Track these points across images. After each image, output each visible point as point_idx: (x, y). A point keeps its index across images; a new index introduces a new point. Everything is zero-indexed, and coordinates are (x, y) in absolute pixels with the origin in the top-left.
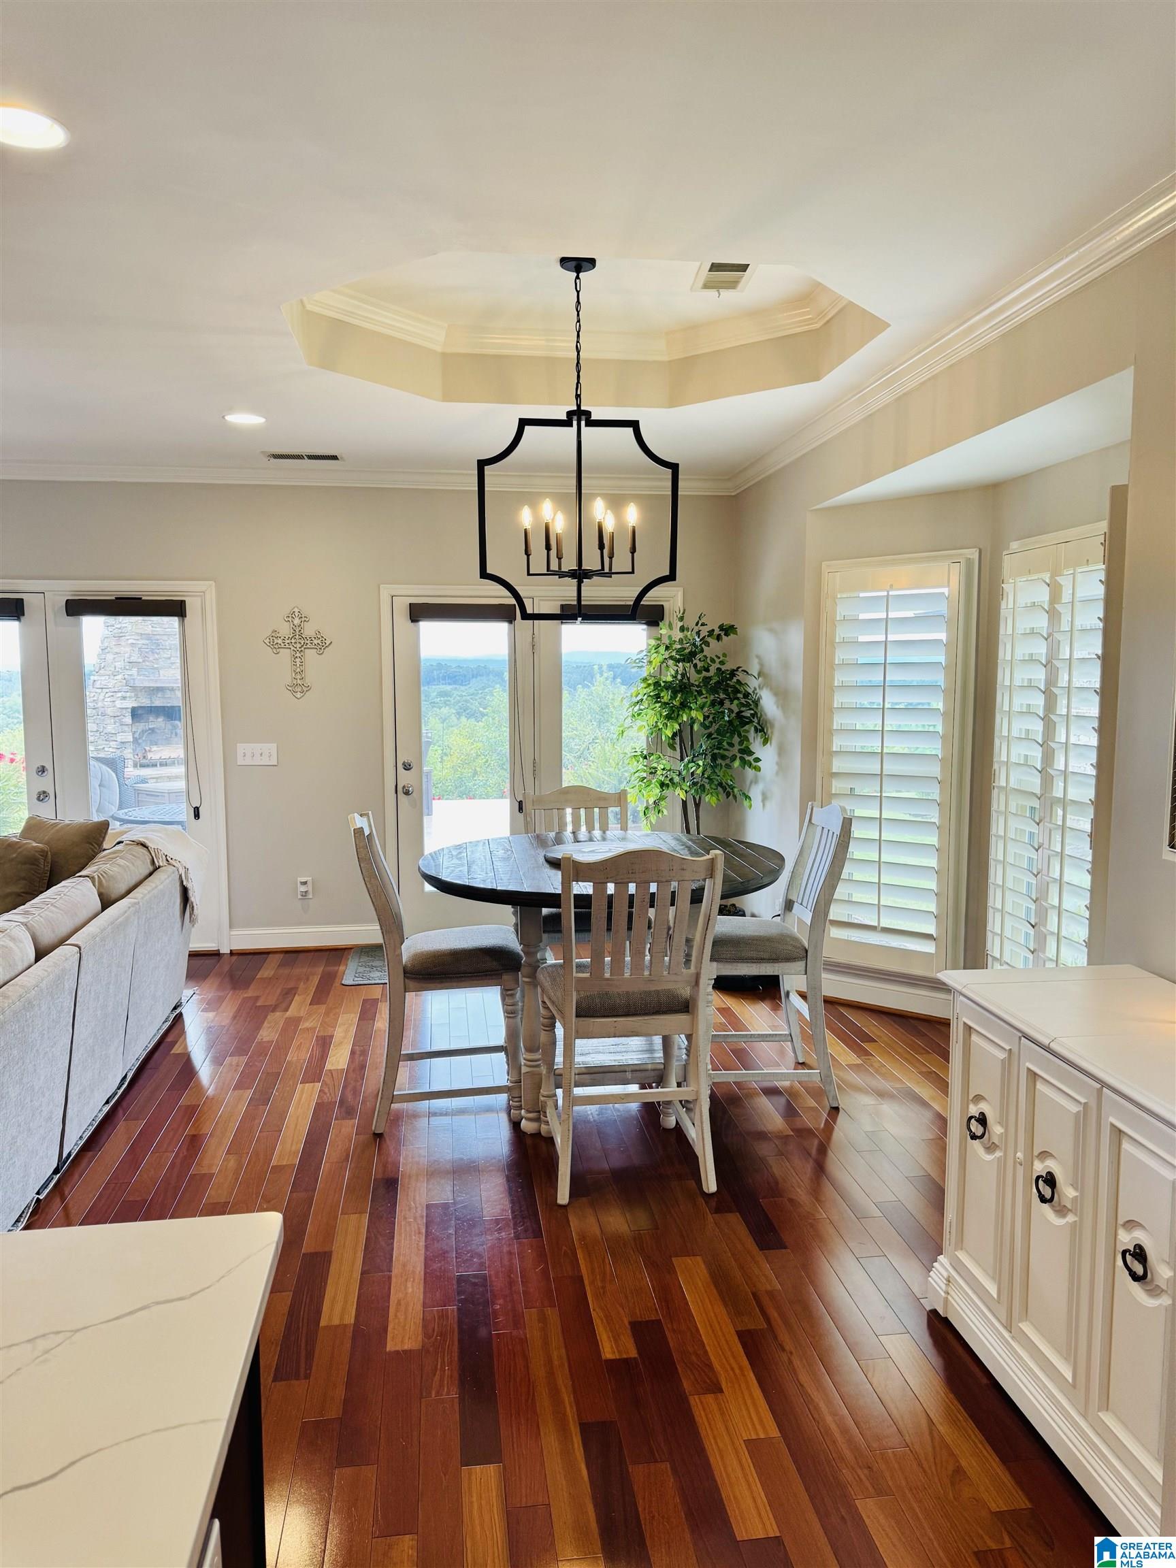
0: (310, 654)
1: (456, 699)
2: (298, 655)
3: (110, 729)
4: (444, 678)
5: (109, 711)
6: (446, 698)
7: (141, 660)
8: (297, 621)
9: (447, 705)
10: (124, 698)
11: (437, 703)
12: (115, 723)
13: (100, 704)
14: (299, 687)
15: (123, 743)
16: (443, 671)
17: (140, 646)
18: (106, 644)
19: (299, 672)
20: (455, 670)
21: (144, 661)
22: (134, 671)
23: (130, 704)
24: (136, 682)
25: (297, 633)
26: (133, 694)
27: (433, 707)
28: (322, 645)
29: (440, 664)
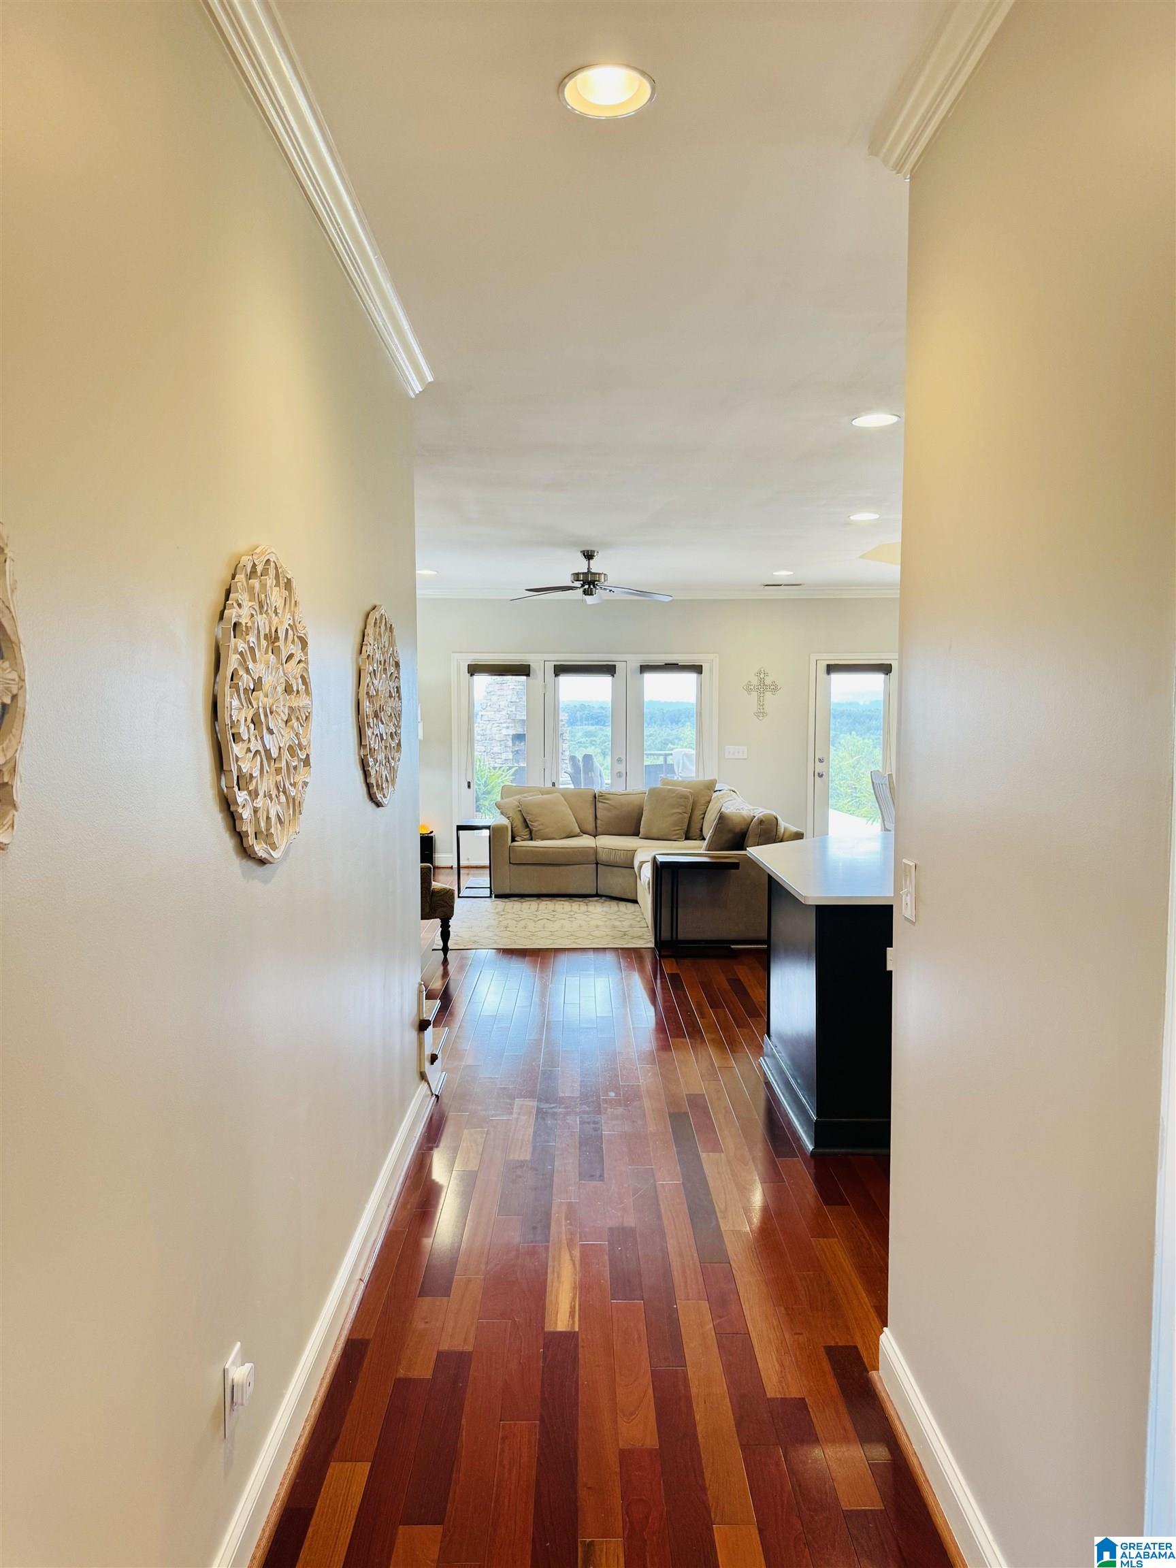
0: (768, 695)
1: (602, 739)
2: (762, 695)
3: (496, 749)
4: (587, 719)
5: (497, 737)
6: (592, 739)
7: (518, 701)
8: (762, 676)
9: (593, 745)
10: (508, 728)
11: (584, 743)
12: (501, 745)
13: (488, 732)
14: (761, 713)
15: (506, 760)
16: (586, 712)
17: (518, 690)
18: (491, 689)
19: (761, 705)
20: (598, 711)
21: (520, 701)
22: (513, 709)
23: (512, 732)
24: (517, 716)
25: (762, 681)
26: (513, 725)
27: (580, 747)
28: (774, 688)
29: (582, 704)
